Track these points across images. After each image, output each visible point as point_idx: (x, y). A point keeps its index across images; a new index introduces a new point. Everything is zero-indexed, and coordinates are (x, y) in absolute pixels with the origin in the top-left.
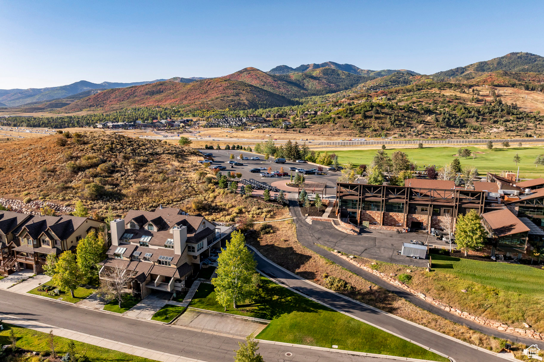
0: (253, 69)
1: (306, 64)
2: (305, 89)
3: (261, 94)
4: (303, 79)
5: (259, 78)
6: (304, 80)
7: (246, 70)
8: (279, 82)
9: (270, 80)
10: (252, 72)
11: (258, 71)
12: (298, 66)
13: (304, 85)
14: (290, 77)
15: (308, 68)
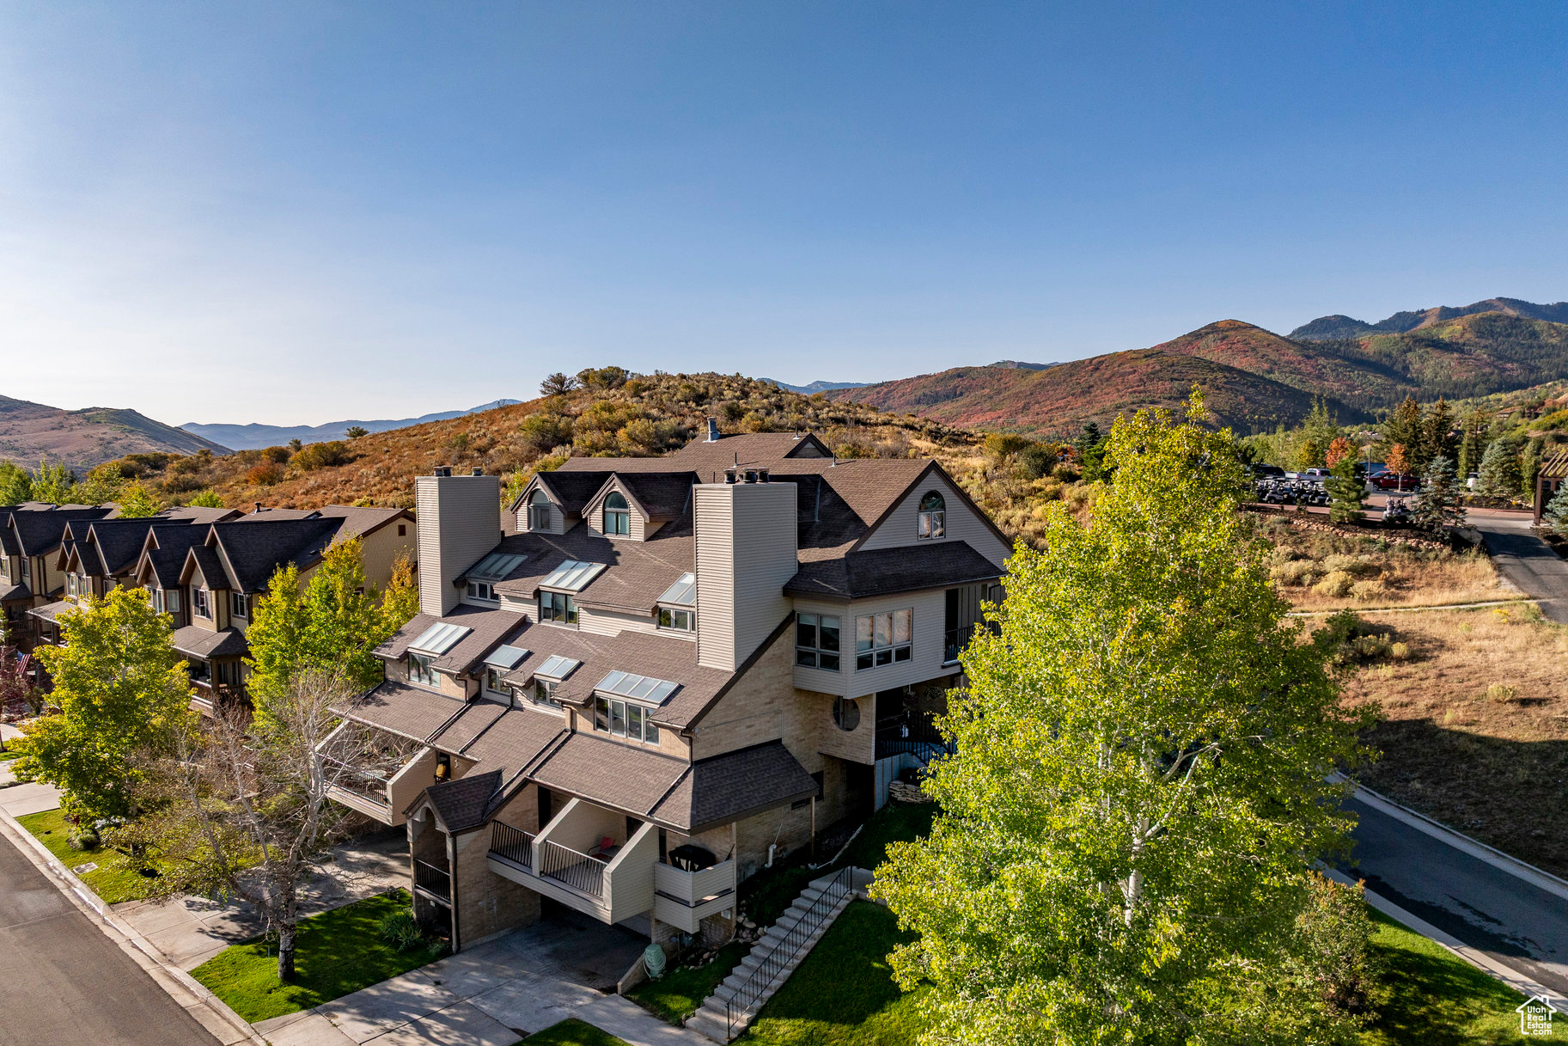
0: (1235, 326)
1: (1413, 308)
2: (1411, 381)
3: (1260, 394)
4: (1405, 352)
5: (1254, 349)
6: (1409, 355)
7: (1213, 328)
8: (1322, 361)
9: (1292, 354)
10: (1233, 333)
11: (1254, 331)
12: (1387, 315)
13: (1406, 368)
14: (1359, 346)
15: (1422, 320)
